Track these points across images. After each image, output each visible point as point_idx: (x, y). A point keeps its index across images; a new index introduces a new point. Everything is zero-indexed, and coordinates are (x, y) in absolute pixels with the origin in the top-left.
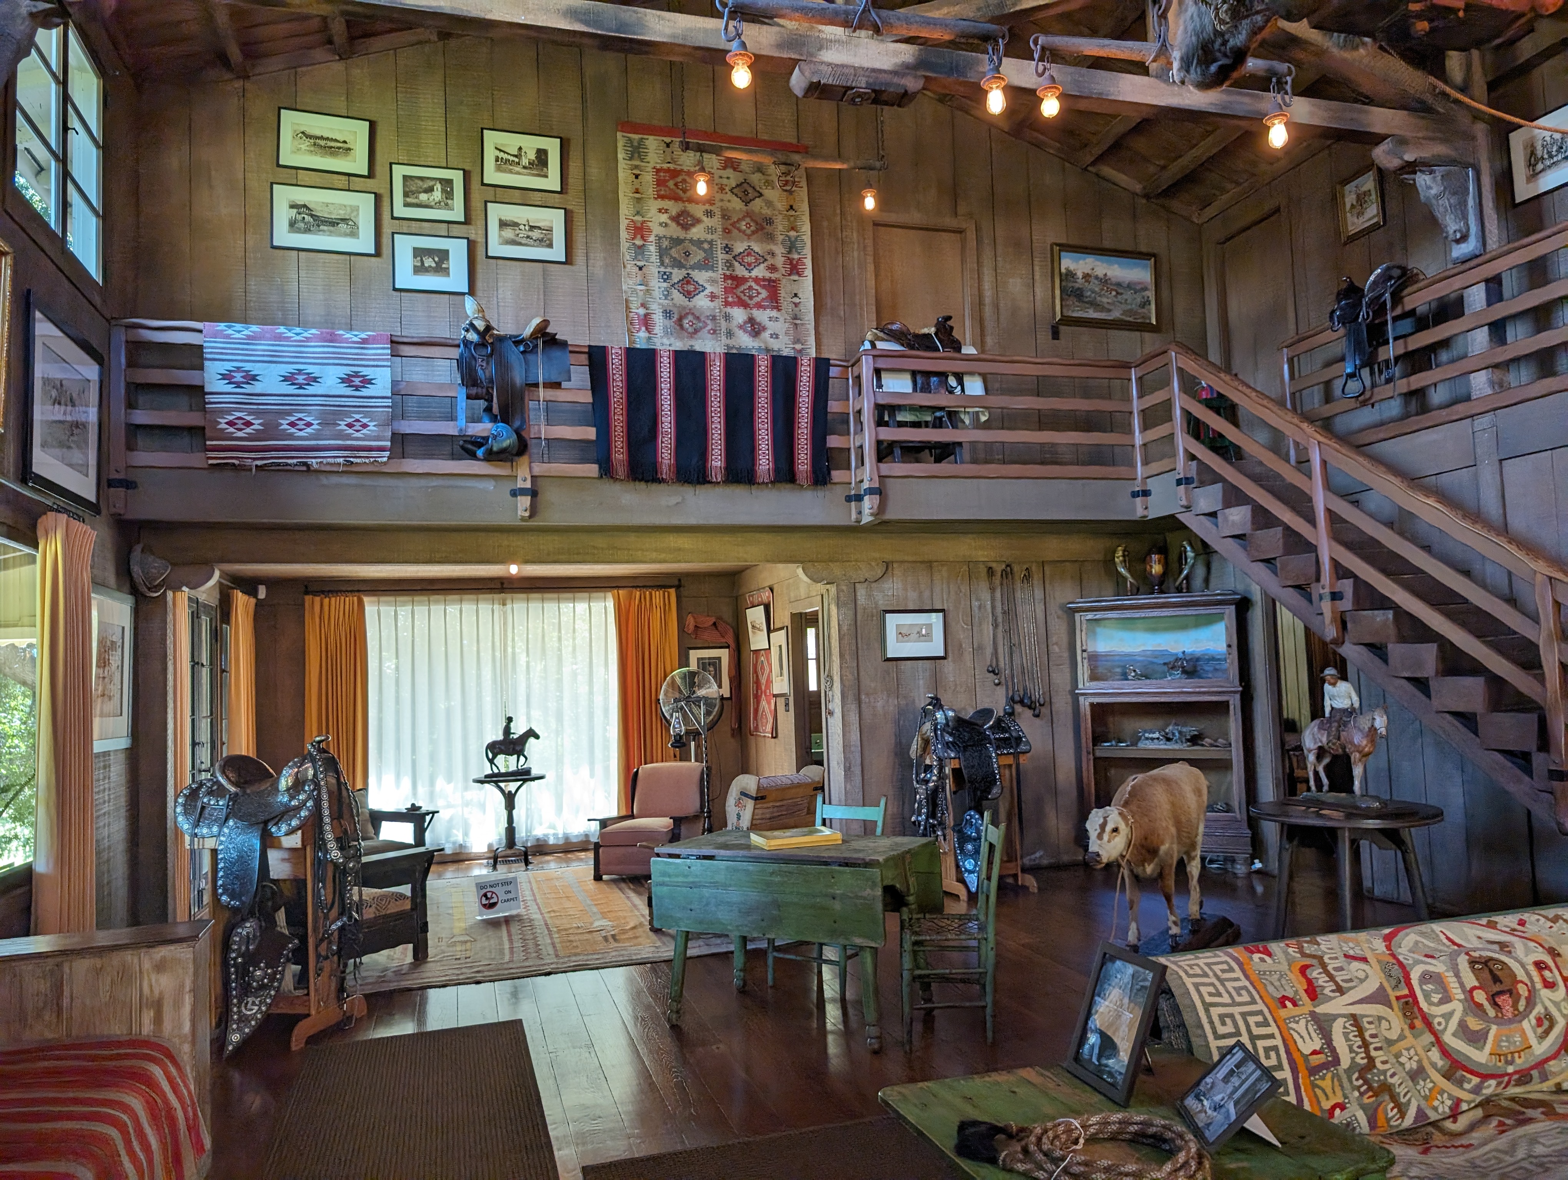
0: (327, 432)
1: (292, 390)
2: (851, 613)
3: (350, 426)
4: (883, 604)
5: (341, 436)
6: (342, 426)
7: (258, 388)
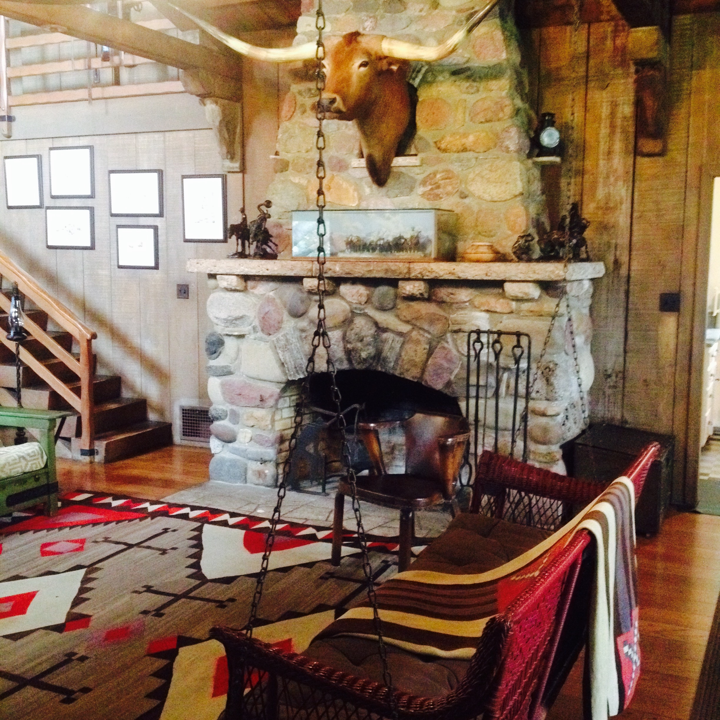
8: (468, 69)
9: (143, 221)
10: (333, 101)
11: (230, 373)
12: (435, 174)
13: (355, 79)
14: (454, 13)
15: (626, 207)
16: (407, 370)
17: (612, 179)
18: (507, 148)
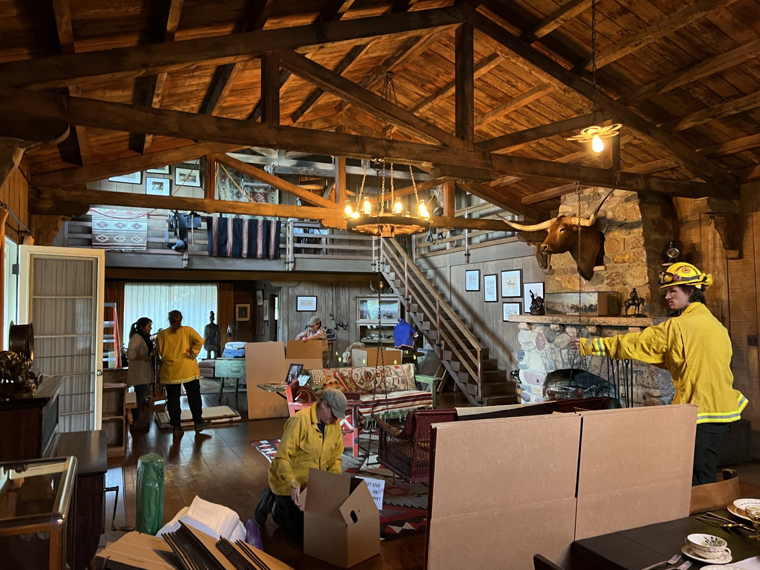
0: (128, 241)
1: (118, 228)
2: (287, 296)
3: (134, 239)
4: (297, 294)
5: (132, 242)
6: (132, 239)
7: (108, 228)
8: (626, 223)
9: (514, 300)
10: (545, 247)
11: (526, 368)
12: (612, 274)
13: (558, 236)
14: (619, 198)
15: (725, 287)
16: (594, 370)
17: (717, 272)
18: (642, 260)
